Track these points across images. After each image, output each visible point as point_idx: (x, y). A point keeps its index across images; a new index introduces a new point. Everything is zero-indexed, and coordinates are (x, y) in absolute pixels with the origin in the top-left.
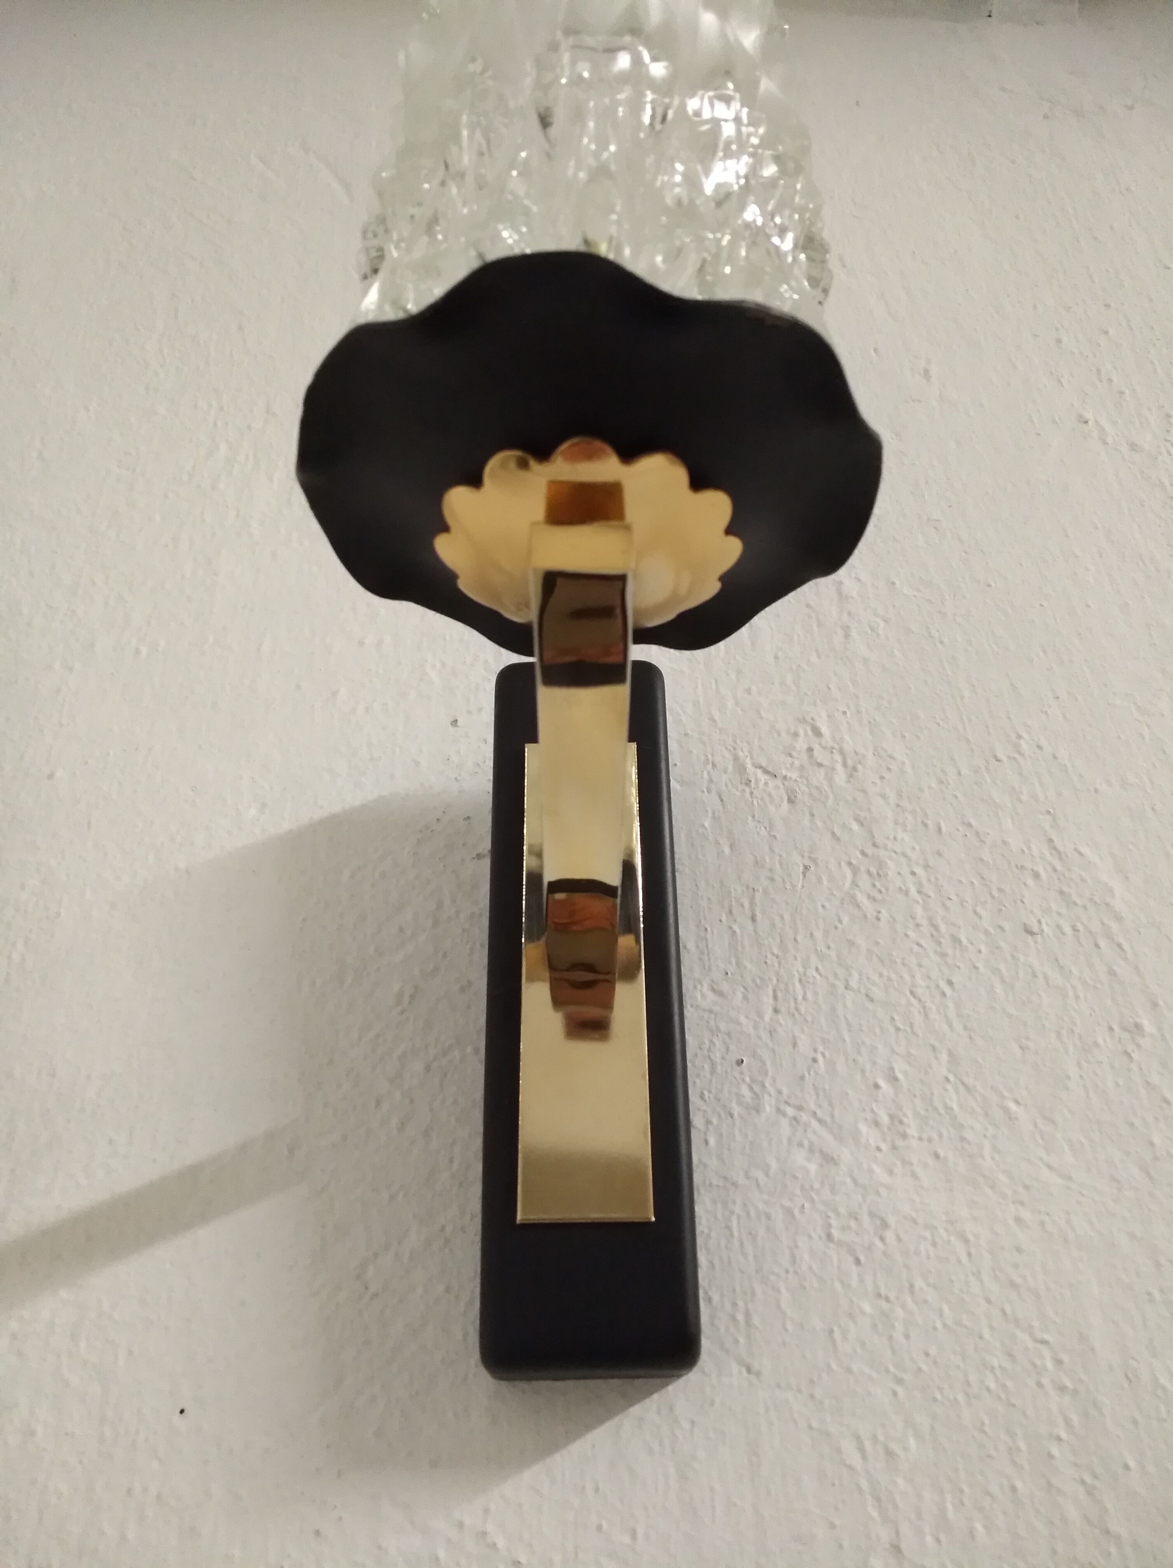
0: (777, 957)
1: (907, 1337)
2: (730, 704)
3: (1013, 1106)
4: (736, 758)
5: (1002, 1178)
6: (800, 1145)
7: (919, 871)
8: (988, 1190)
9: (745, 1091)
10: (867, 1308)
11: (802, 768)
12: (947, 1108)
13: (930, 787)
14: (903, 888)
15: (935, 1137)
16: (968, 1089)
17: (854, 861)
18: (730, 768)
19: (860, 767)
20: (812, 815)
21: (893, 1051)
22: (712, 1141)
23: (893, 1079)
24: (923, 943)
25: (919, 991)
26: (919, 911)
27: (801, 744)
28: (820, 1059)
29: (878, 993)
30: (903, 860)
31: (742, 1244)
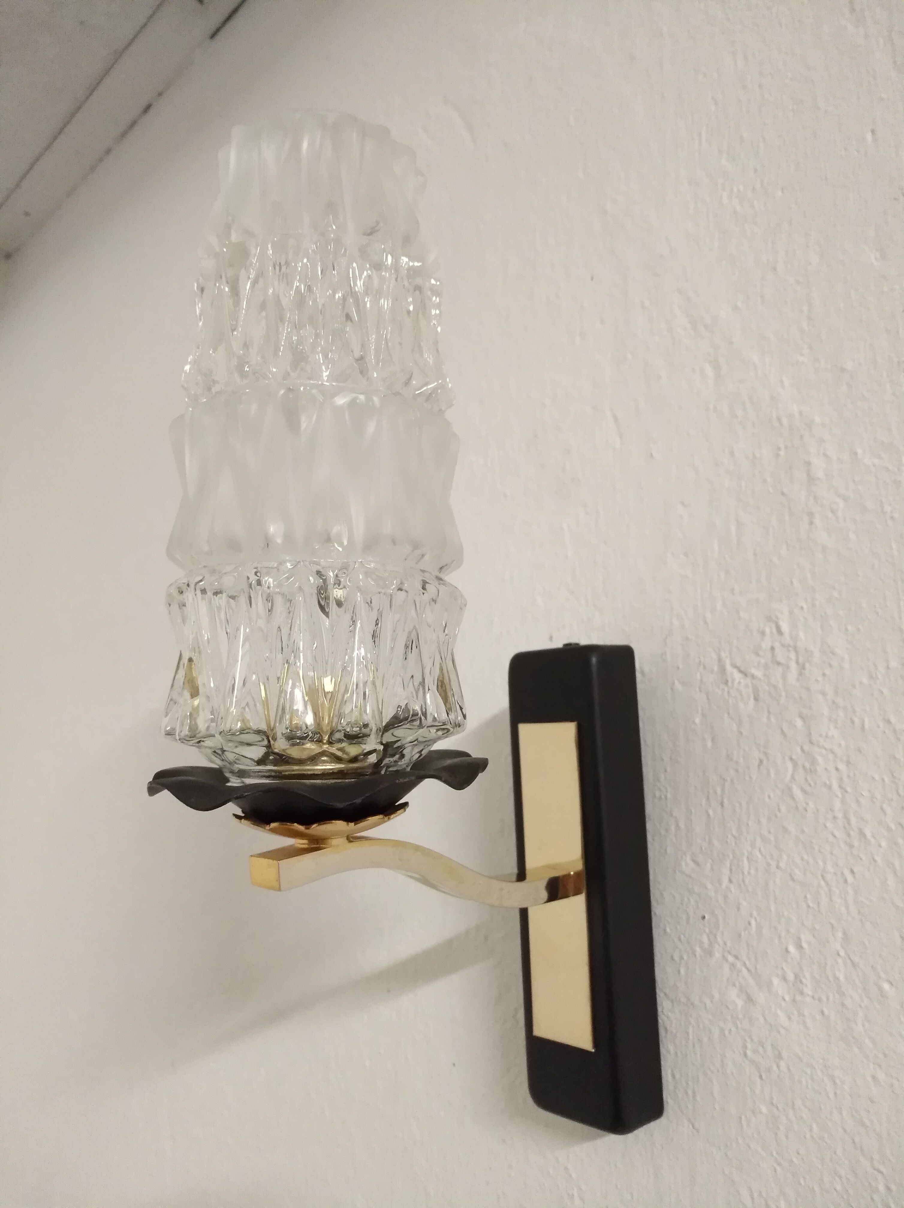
0: (735, 837)
1: (787, 1137)
2: (719, 606)
3: (886, 986)
4: (720, 660)
5: (867, 1041)
6: (734, 985)
7: (842, 767)
8: (856, 1050)
9: (705, 939)
10: (764, 1109)
11: (766, 667)
12: (836, 979)
13: (861, 683)
14: (828, 783)
15: (824, 999)
16: (854, 964)
17: (794, 757)
18: (716, 668)
19: (807, 665)
20: (769, 712)
21: (803, 924)
22: (683, 971)
23: (800, 947)
24: (837, 834)
25: (828, 877)
26: (837, 804)
27: (766, 644)
28: (753, 922)
29: (798, 874)
30: (831, 756)
31: (694, 1046)
